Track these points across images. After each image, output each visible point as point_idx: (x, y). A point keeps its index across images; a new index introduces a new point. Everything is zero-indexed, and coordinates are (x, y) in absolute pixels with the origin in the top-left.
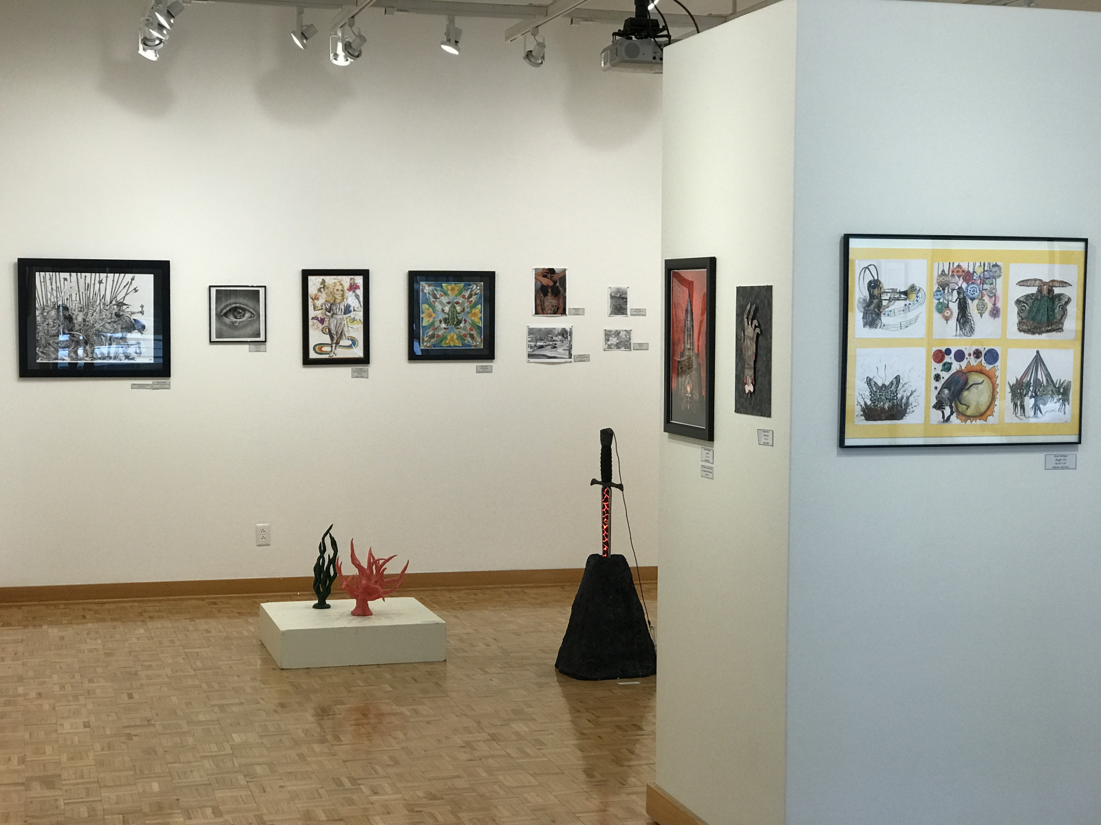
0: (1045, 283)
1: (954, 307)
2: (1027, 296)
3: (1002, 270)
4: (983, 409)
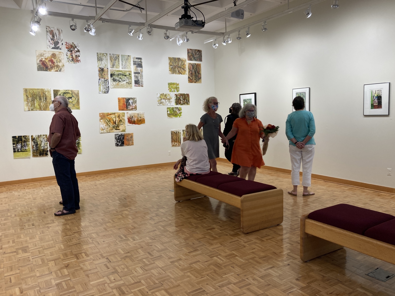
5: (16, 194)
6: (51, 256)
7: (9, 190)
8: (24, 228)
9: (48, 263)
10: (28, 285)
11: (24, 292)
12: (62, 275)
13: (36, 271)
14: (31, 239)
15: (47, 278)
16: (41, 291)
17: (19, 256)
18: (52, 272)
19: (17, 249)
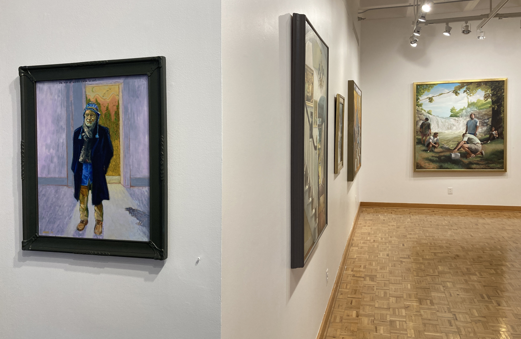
5: (382, 217)
6: (395, 292)
7: (377, 212)
8: (378, 257)
9: (390, 298)
10: (365, 312)
11: (359, 317)
12: (399, 314)
13: (376, 301)
14: (381, 269)
15: (384, 312)
16: (375, 322)
17: (366, 282)
18: (390, 308)
19: (366, 276)
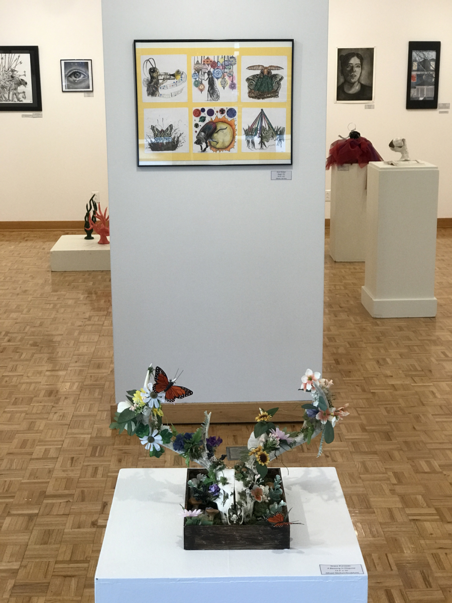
0: (266, 68)
1: (206, 84)
2: (254, 76)
3: (237, 60)
4: (227, 144)
